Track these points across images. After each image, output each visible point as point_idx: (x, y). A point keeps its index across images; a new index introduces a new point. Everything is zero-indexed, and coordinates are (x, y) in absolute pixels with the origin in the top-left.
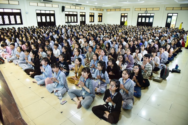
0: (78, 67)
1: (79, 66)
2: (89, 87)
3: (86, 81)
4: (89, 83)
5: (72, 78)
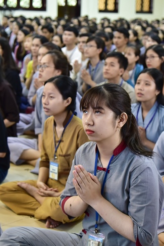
0: (60, 129)
1: (65, 125)
2: (128, 202)
3: (107, 171)
4: (128, 175)
5: (24, 186)
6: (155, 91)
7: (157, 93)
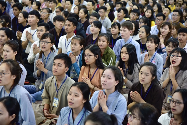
6: (82, 100)
7: (84, 102)
